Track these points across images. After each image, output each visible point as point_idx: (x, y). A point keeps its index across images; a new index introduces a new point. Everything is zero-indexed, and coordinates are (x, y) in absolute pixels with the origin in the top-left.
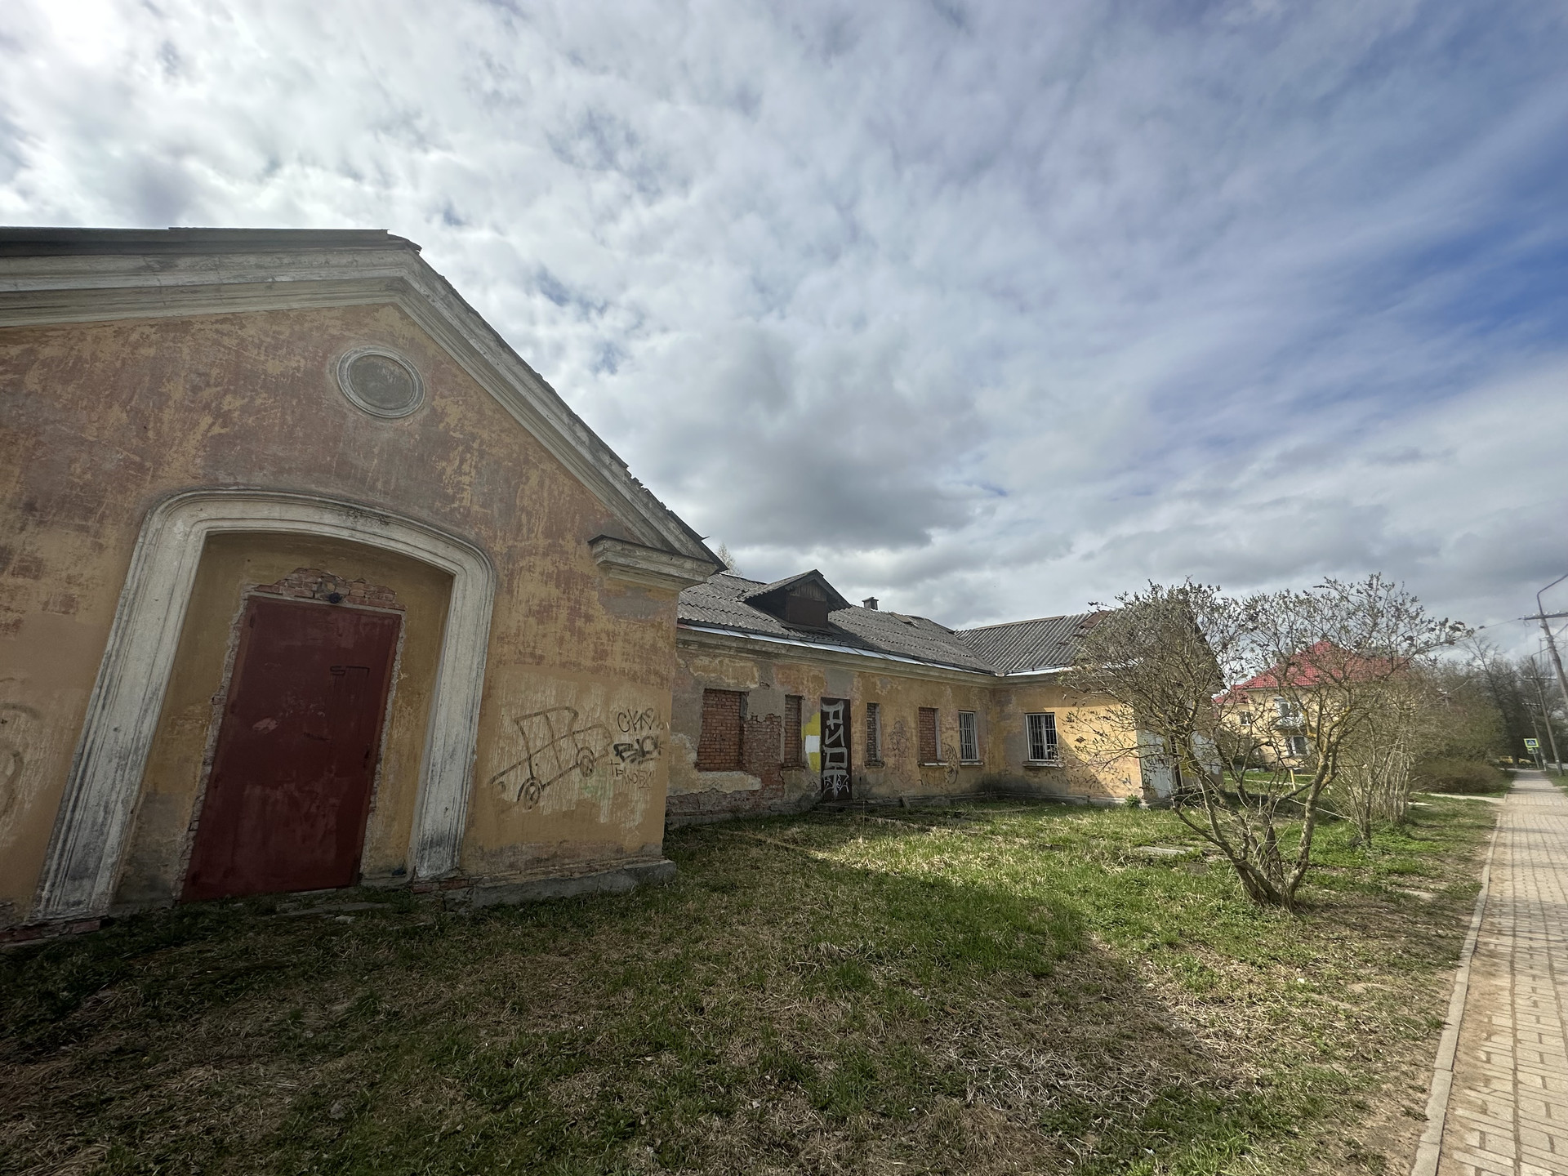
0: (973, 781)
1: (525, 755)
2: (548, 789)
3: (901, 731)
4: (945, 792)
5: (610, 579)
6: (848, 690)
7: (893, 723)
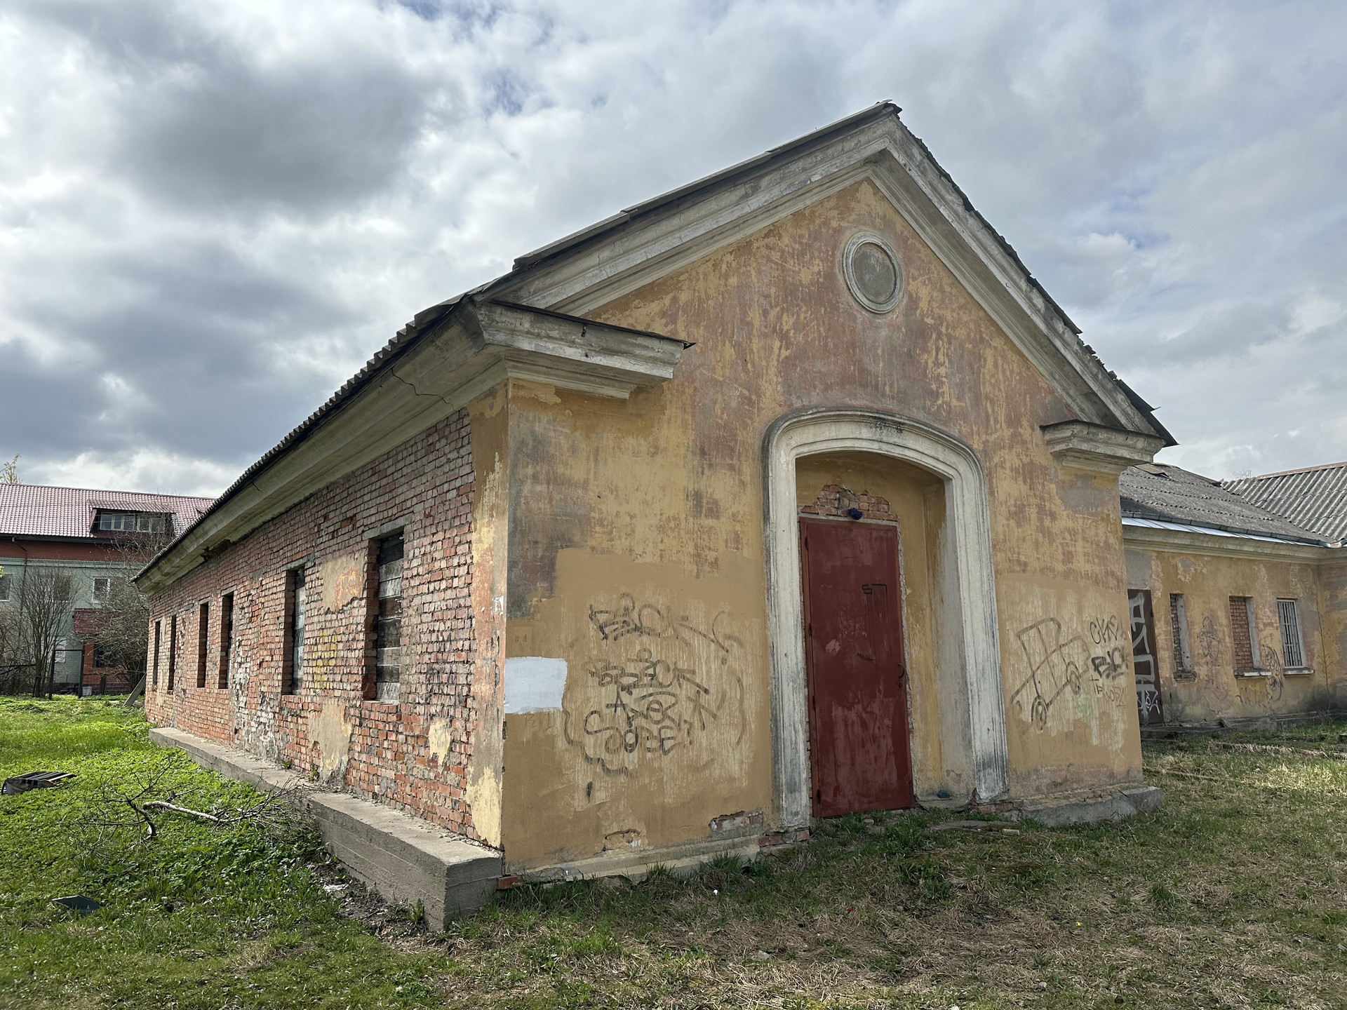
0: (1301, 696)
1: (1030, 673)
2: (1051, 707)
3: (1210, 632)
4: (1269, 713)
5: (1063, 468)
6: (1147, 577)
7: (1202, 620)
